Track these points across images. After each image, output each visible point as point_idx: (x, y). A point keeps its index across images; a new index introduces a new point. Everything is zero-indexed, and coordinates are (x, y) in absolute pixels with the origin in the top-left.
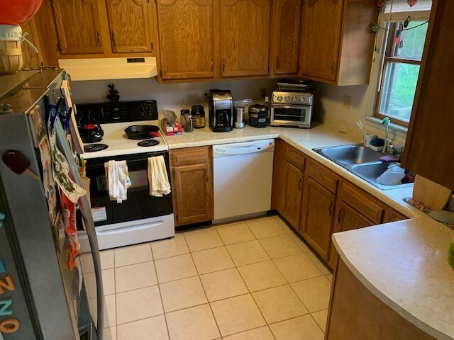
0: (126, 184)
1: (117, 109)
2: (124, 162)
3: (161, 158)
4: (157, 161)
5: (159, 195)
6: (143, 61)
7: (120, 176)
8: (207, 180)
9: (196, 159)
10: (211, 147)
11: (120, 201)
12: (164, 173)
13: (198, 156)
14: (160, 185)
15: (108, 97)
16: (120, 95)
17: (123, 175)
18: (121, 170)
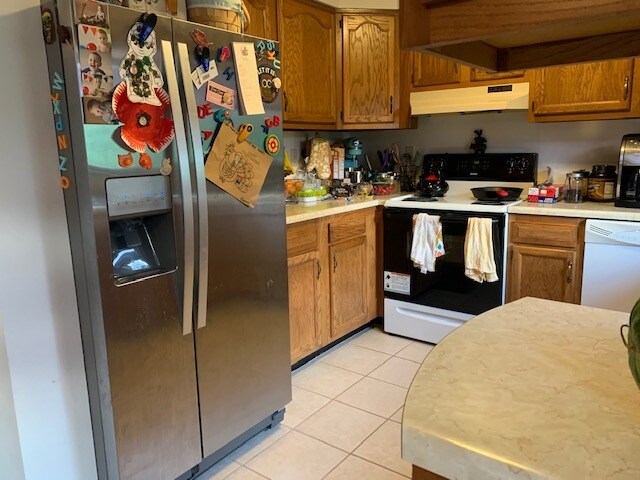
0: (436, 249)
1: (477, 163)
2: (437, 218)
3: (489, 222)
4: (479, 224)
5: (476, 278)
6: (509, 89)
7: (429, 236)
8: (569, 280)
9: (552, 237)
10: (583, 221)
11: (424, 270)
12: (489, 246)
13: (557, 233)
14: (478, 262)
15: (472, 146)
16: (488, 144)
17: (433, 236)
18: (431, 228)
